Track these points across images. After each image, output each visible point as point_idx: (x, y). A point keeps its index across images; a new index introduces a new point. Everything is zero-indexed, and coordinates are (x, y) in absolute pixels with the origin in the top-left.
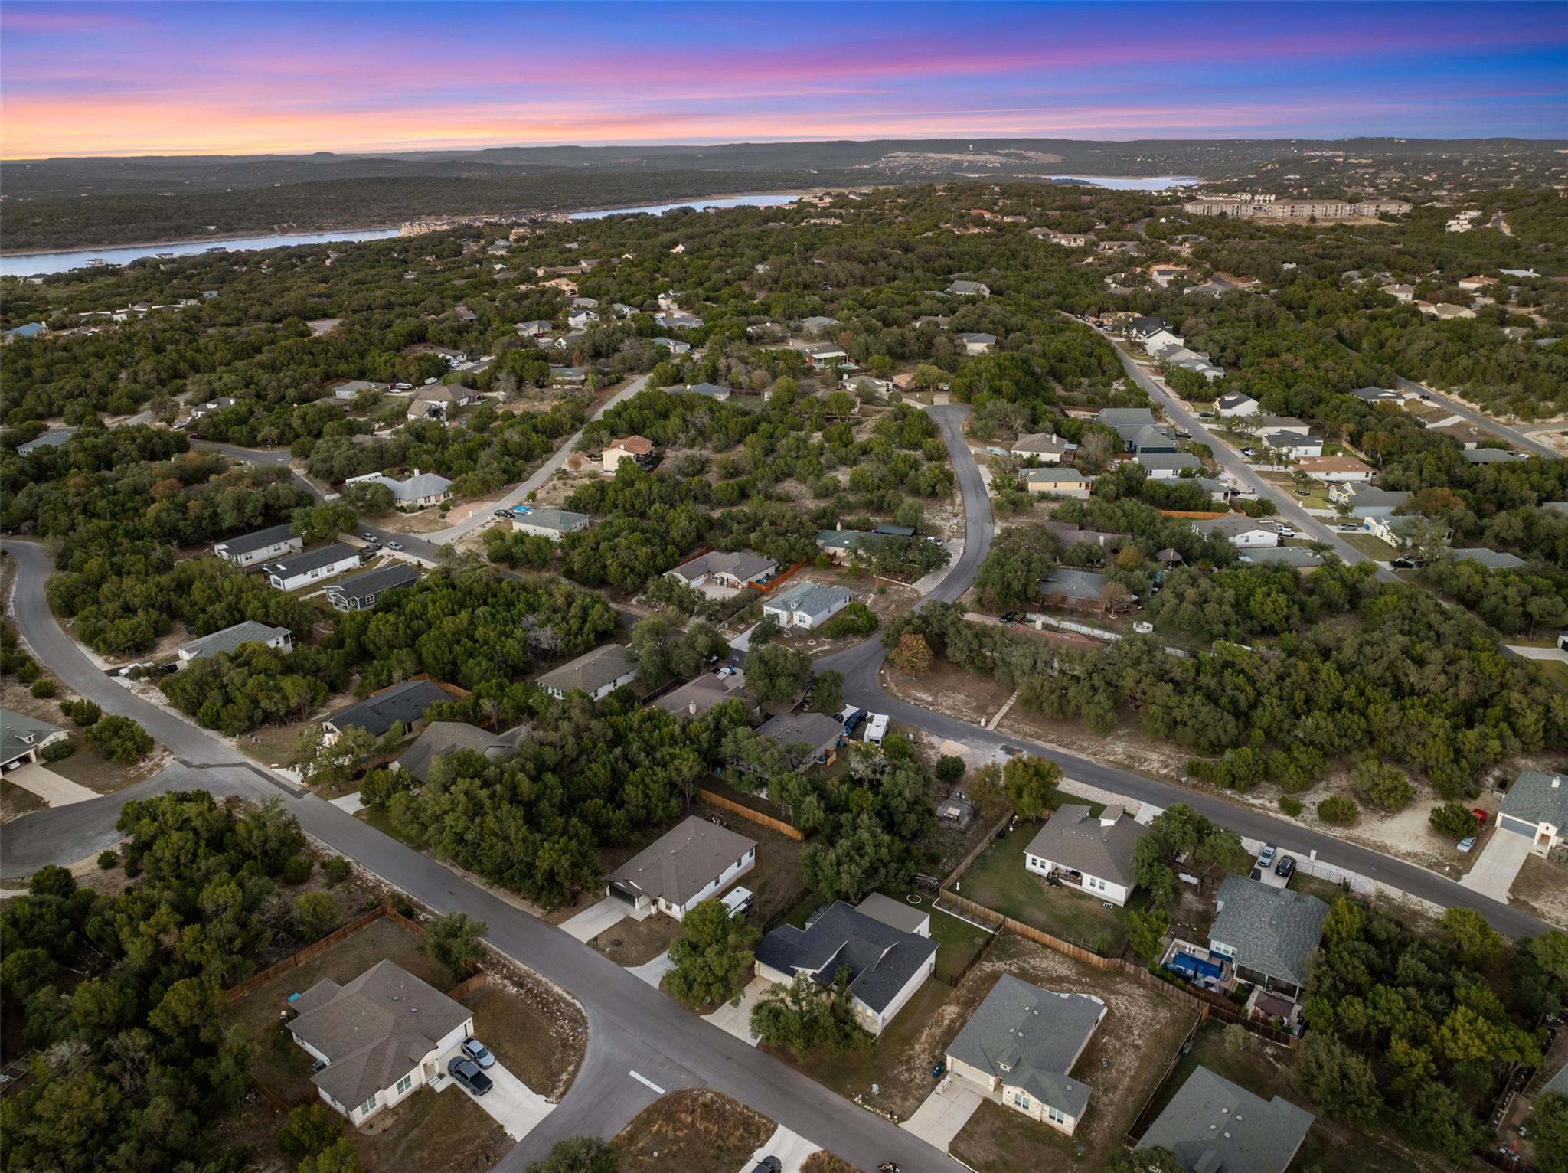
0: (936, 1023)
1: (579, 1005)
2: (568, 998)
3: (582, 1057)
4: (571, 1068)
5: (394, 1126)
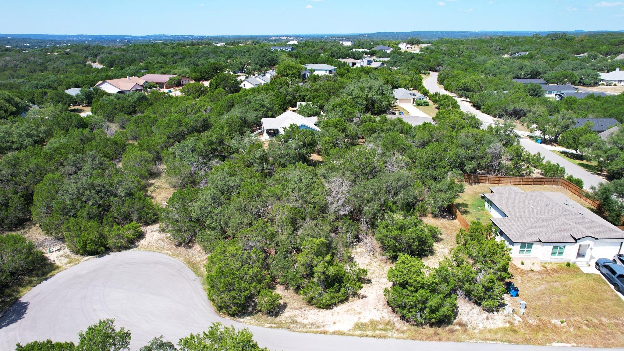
5: (540, 273)
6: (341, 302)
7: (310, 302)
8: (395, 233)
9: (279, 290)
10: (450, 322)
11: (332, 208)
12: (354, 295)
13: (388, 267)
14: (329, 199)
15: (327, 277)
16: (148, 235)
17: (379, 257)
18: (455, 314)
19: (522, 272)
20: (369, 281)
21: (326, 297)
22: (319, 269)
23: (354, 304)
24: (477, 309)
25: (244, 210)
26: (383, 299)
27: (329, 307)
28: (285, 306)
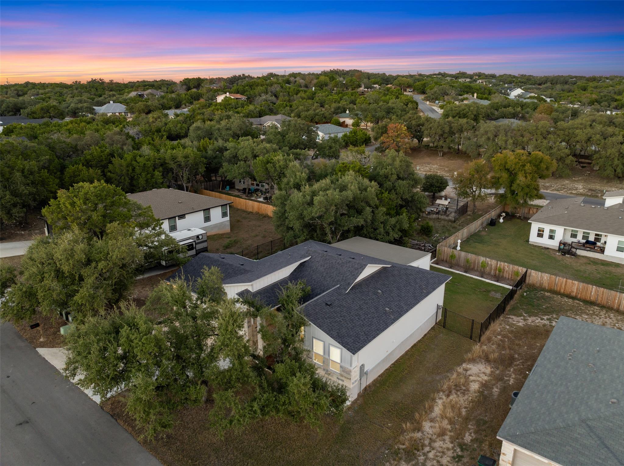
0: (457, 387)
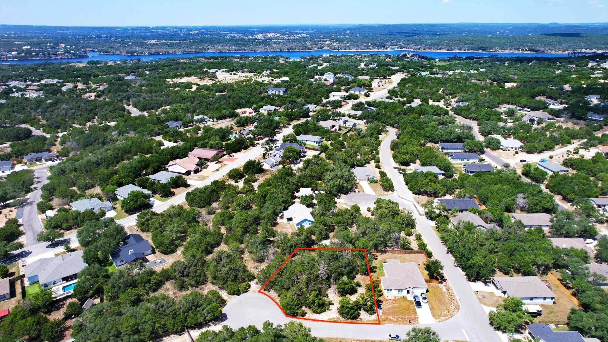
1: (460, 304)
2: (459, 301)
3: (452, 317)
4: (447, 317)
5: (393, 300)
6: (324, 312)
7: (314, 312)
8: (343, 286)
9: (304, 308)
10: (358, 318)
11: (320, 276)
12: (328, 309)
13: (340, 298)
14: (319, 272)
15: (319, 304)
16: (252, 286)
17: (337, 294)
18: (359, 315)
19: (386, 300)
20: (333, 304)
21: (319, 310)
22: (317, 302)
23: (328, 312)
24: (367, 314)
25: (290, 279)
26: (337, 311)
27: (320, 313)
28: (306, 313)
